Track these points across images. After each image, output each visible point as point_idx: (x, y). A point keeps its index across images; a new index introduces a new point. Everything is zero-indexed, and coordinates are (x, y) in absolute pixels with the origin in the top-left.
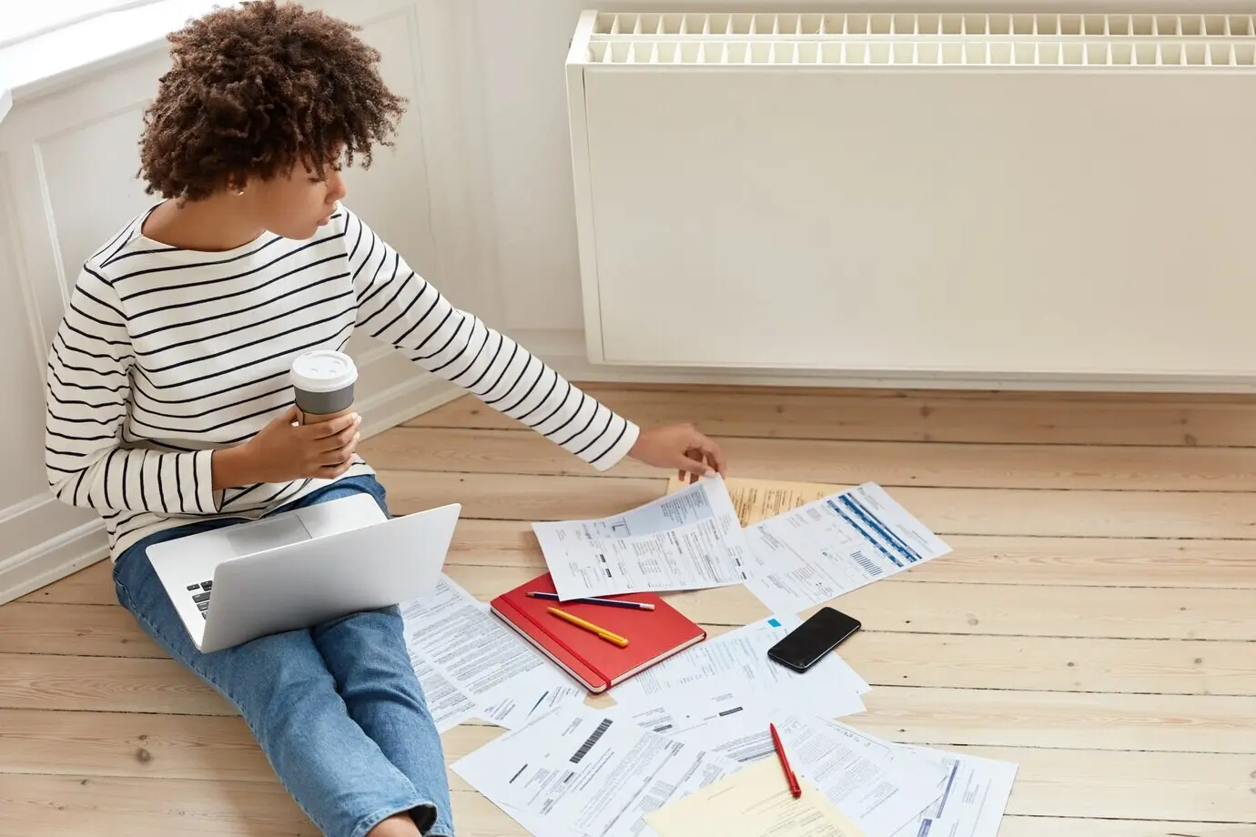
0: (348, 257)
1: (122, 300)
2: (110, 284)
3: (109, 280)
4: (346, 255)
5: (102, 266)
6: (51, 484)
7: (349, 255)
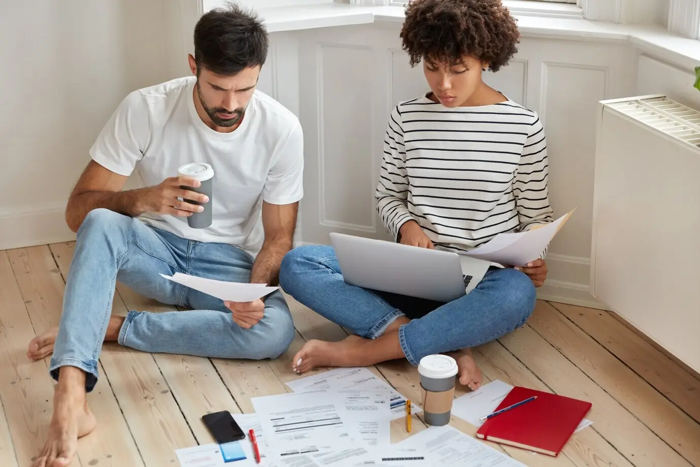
0: (527, 136)
1: (403, 122)
2: (400, 114)
3: (400, 111)
4: (527, 134)
5: (401, 105)
6: (377, 190)
7: (528, 136)
